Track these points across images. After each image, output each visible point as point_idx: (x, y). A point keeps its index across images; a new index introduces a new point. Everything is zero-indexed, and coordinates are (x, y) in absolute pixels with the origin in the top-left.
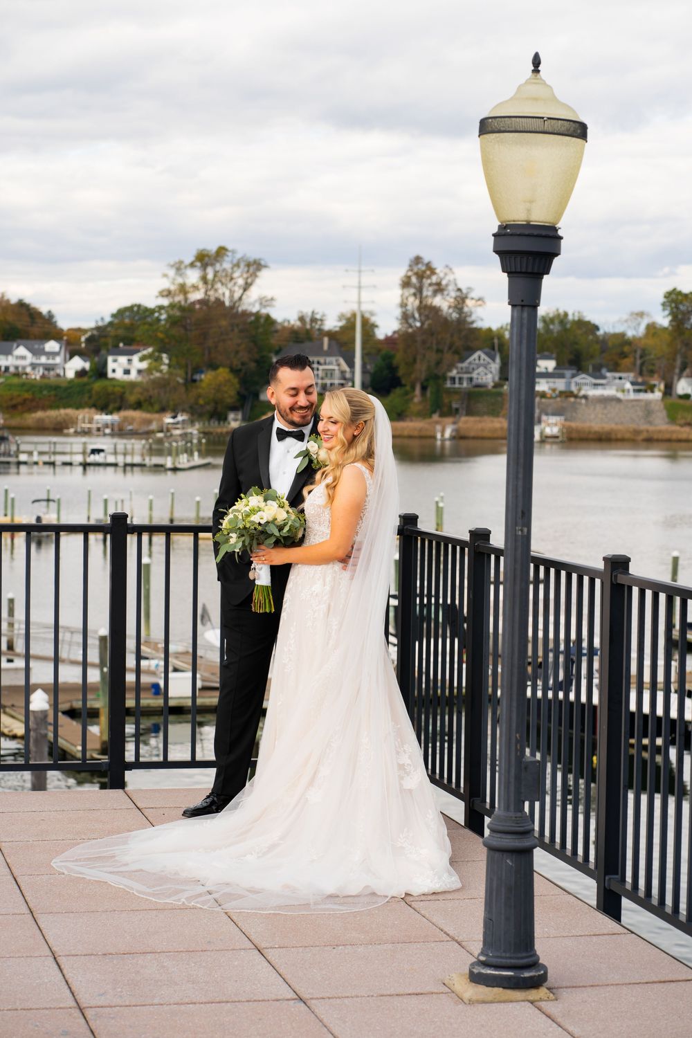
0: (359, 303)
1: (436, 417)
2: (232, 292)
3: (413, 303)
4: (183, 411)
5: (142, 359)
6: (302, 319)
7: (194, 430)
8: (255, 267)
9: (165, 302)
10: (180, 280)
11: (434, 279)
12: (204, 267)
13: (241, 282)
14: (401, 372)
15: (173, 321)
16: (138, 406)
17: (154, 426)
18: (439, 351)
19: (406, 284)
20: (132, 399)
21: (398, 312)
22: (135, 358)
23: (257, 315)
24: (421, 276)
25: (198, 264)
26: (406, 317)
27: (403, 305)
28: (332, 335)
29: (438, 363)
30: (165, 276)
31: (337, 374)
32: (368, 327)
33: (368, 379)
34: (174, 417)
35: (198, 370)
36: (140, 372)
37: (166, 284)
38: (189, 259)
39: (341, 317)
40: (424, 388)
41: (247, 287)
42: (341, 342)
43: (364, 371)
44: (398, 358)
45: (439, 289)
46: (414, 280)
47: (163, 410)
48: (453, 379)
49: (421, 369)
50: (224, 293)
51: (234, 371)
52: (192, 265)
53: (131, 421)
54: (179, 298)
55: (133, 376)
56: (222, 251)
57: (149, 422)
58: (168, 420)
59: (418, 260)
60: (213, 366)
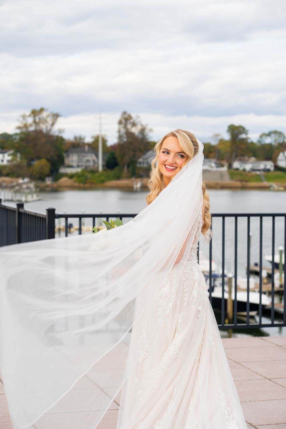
0: (101, 131)
1: (133, 179)
2: (47, 127)
3: (123, 131)
4: (27, 177)
5: (9, 155)
6: (75, 138)
7: (32, 185)
8: (56, 116)
9: (18, 131)
10: (24, 122)
11: (132, 121)
12: (35, 116)
13: (50, 122)
14: (119, 160)
15: (22, 140)
16: (7, 175)
17: (14, 184)
18: (134, 151)
19: (120, 123)
20: (5, 172)
21: (117, 135)
22: (6, 155)
23: (57, 137)
24: (126, 120)
25: (32, 115)
26: (120, 137)
27: (119, 132)
28: (89, 145)
29: (134, 156)
30: (18, 120)
31: (91, 161)
32: (104, 141)
33: (105, 163)
34: (23, 179)
35: (32, 160)
36: (8, 161)
37: (19, 124)
38: (28, 113)
39: (93, 137)
40: (128, 167)
41: (53, 124)
42: (93, 147)
43: (103, 160)
44: (117, 154)
45: (134, 124)
46: (123, 121)
47: (18, 176)
48: (140, 163)
49: (127, 159)
50: (43, 127)
51: (48, 160)
52: (30, 116)
53: (5, 182)
54: (24, 130)
55: (5, 163)
56: (42, 110)
57: (12, 182)
58: (21, 181)
59: (125, 113)
60: (39, 158)
